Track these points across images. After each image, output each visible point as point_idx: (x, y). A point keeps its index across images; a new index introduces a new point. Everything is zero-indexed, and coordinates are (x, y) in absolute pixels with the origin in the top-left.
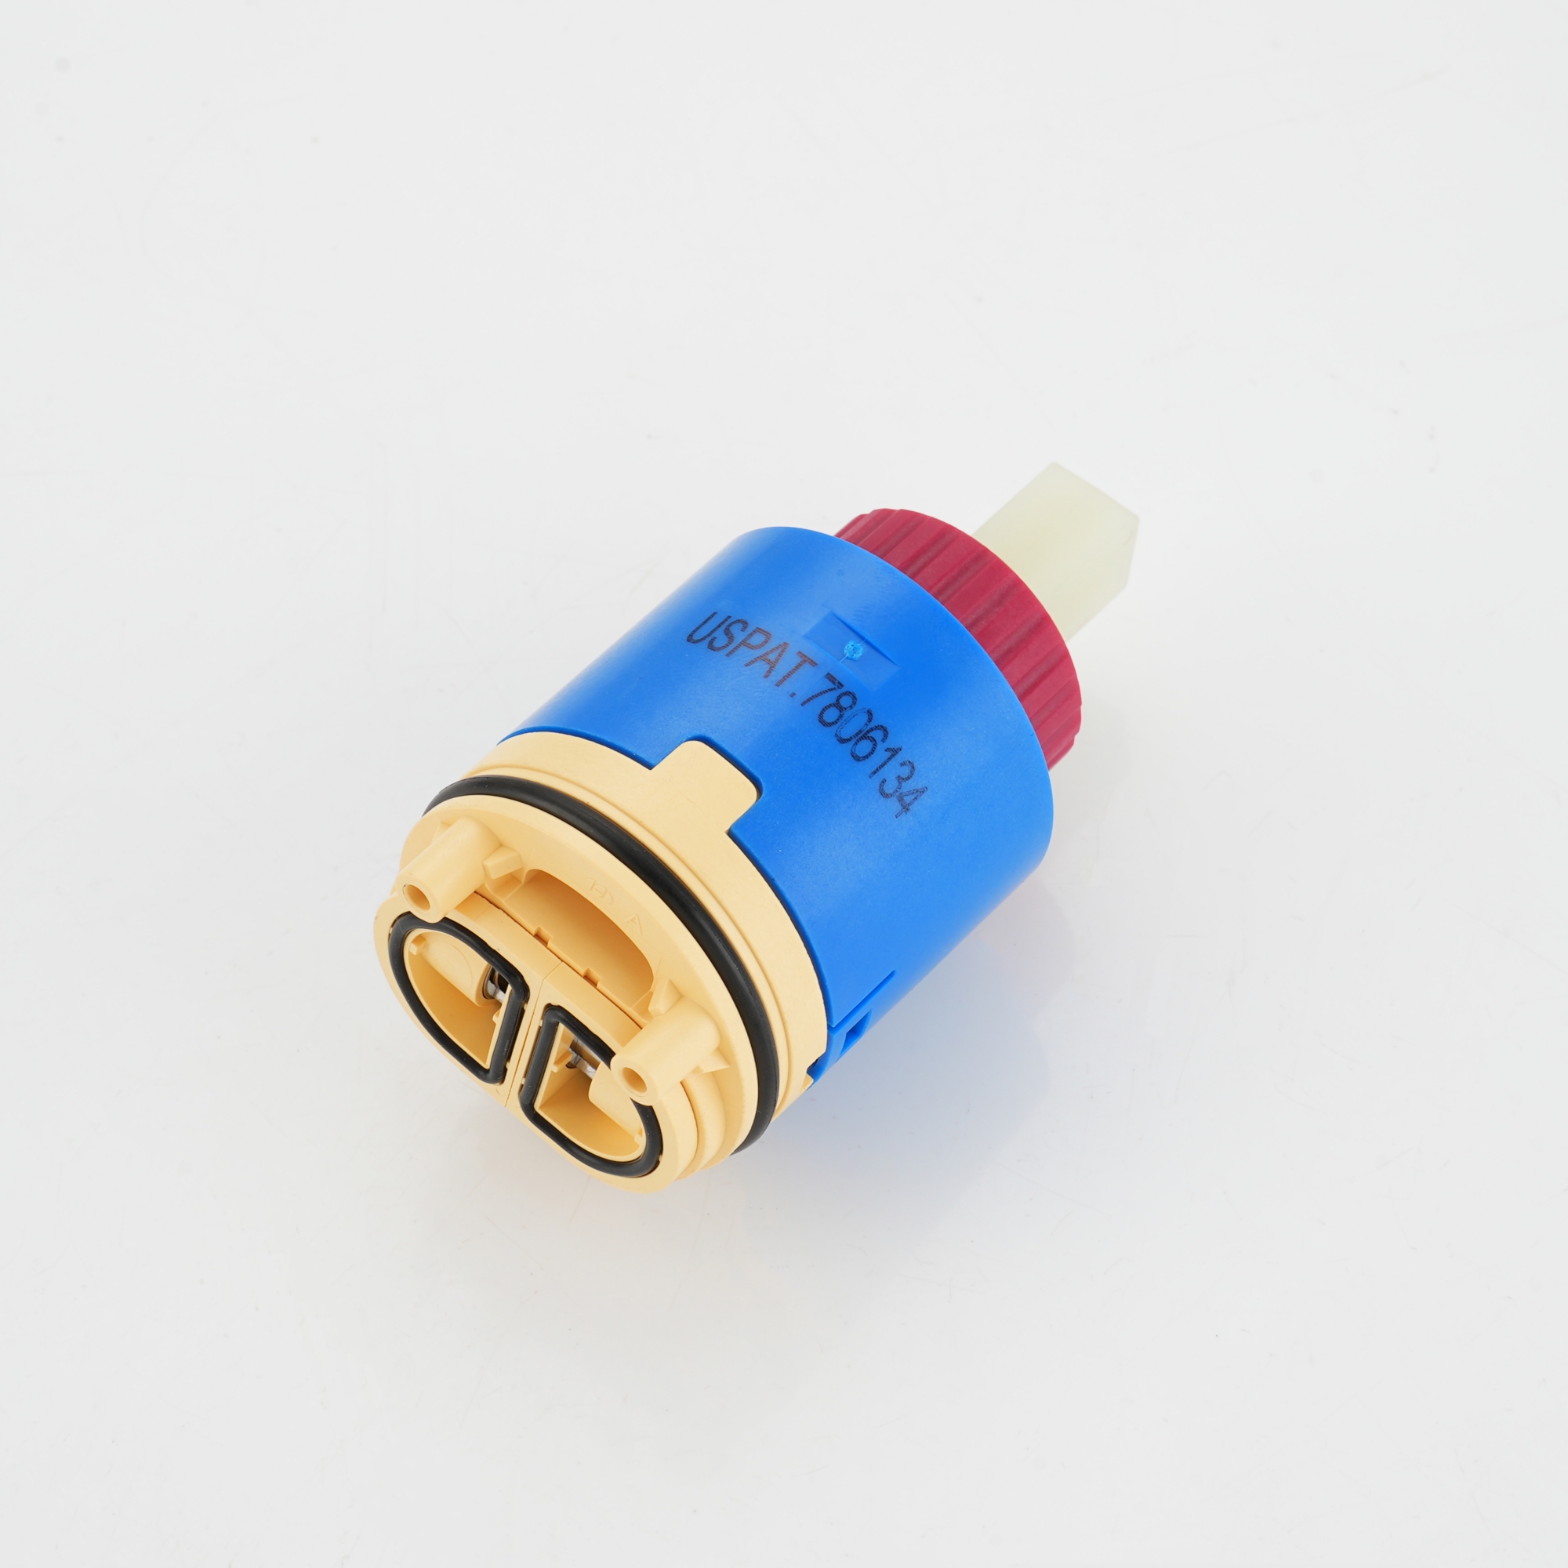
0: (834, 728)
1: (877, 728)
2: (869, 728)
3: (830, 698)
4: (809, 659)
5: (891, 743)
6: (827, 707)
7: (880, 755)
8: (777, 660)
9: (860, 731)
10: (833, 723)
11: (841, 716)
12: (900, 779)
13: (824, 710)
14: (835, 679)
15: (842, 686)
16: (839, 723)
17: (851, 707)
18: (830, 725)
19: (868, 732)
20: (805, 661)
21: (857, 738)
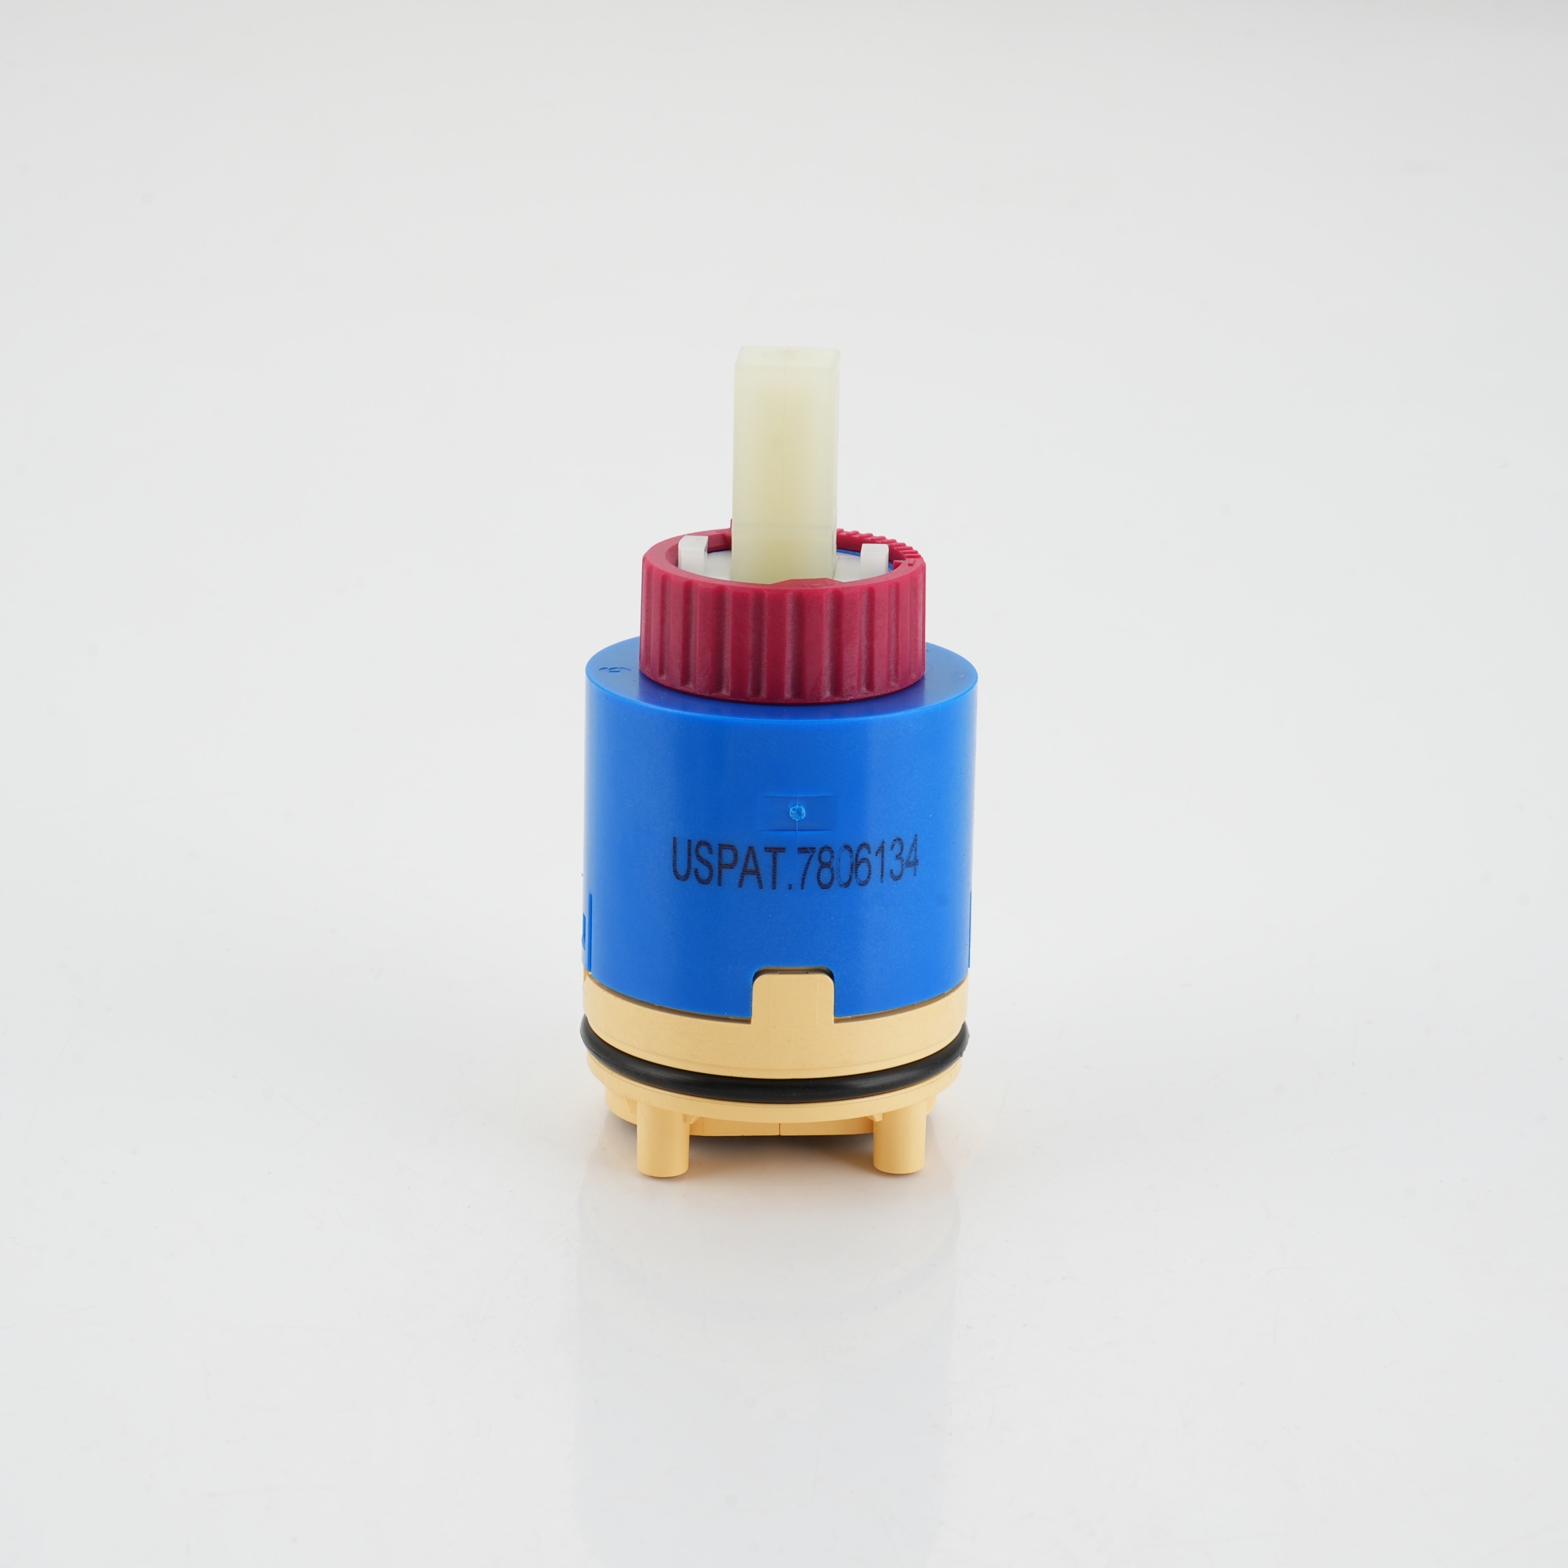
0: (835, 882)
1: (859, 850)
2: (854, 857)
3: (815, 865)
4: (776, 849)
5: (874, 847)
6: (819, 874)
7: (875, 861)
8: (756, 866)
9: (852, 865)
10: (832, 880)
11: (832, 870)
12: (898, 857)
13: (818, 878)
14: (806, 848)
15: (814, 848)
16: (835, 876)
17: (832, 857)
18: (831, 883)
19: (856, 859)
20: (775, 853)
21: (854, 872)
